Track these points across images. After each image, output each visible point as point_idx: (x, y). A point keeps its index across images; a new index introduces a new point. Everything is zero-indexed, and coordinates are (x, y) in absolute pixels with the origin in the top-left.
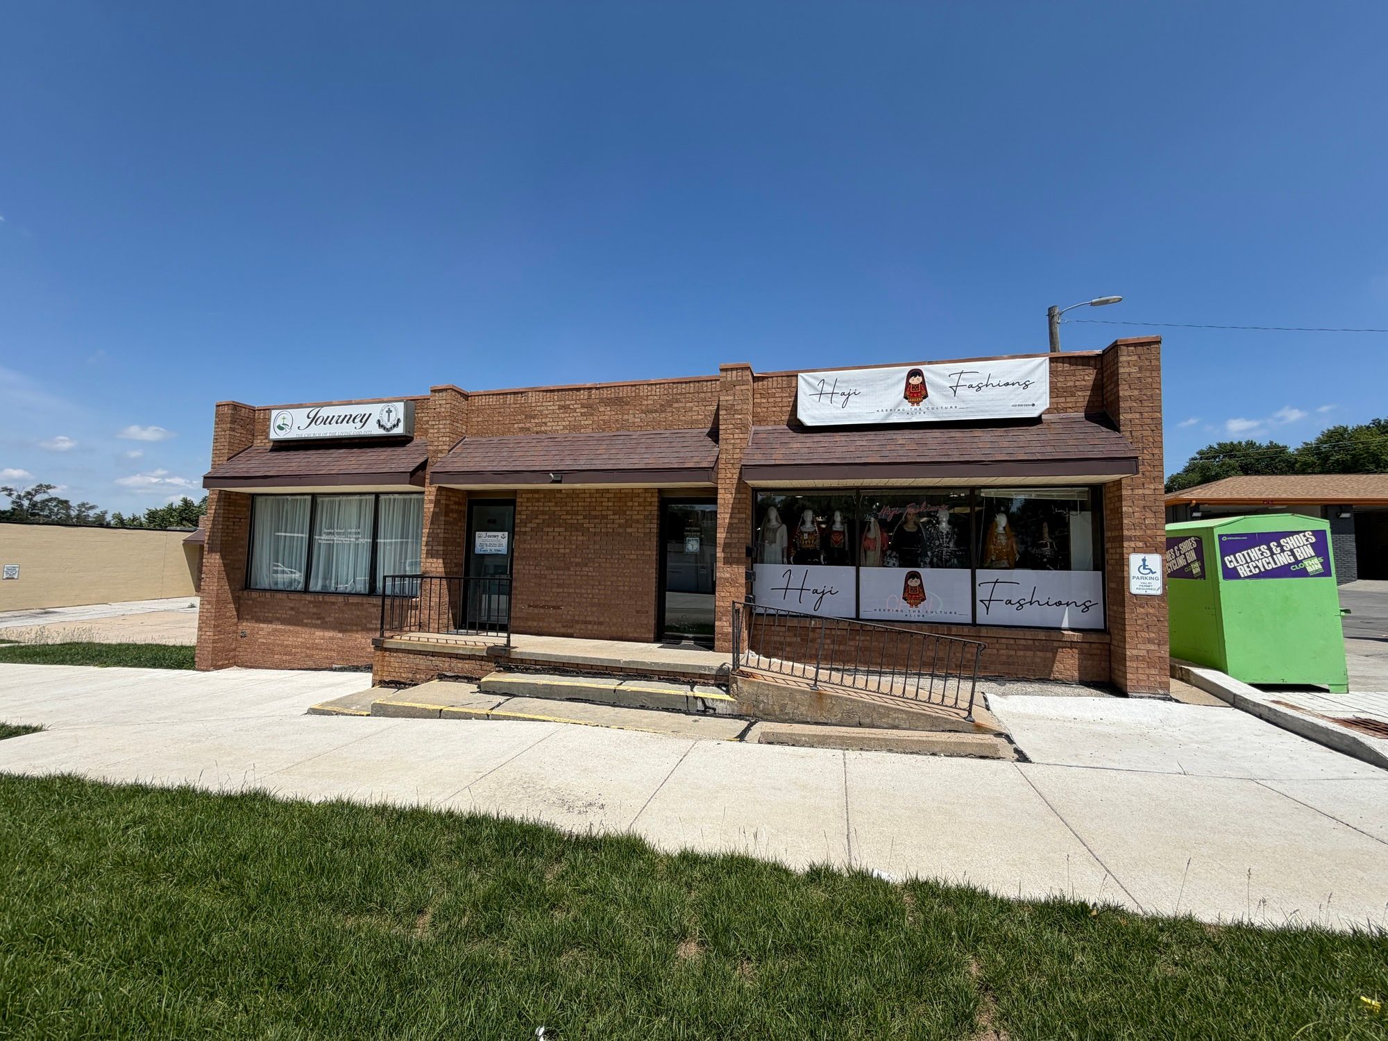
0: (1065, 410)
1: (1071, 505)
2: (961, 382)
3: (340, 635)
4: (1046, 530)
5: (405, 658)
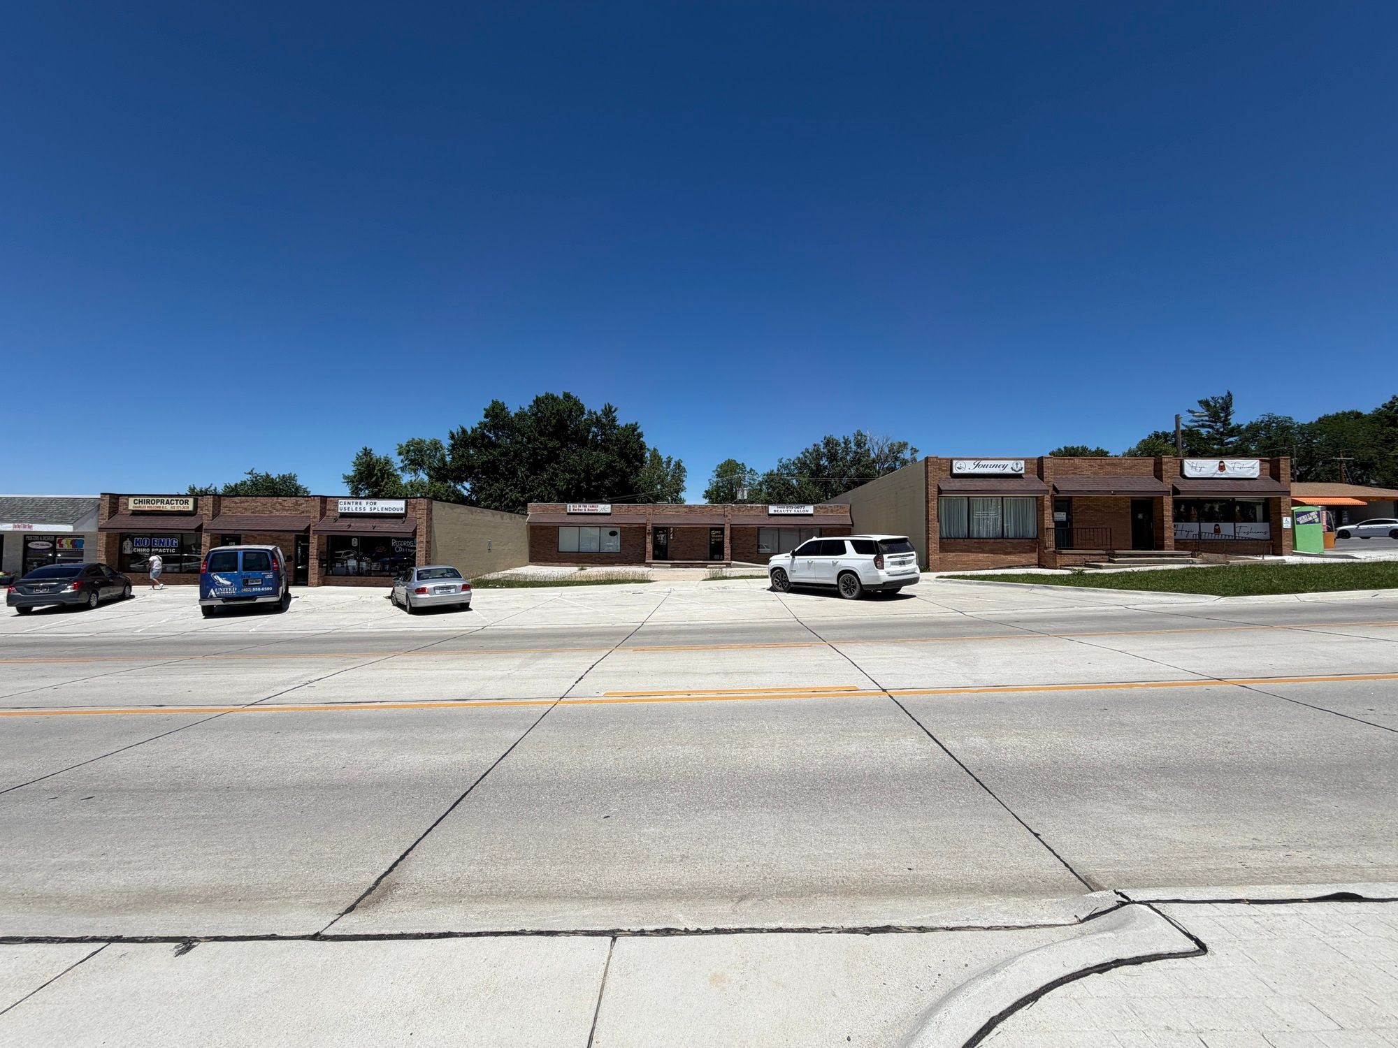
0: (1262, 475)
2: (1235, 466)
3: (992, 555)
5: (1070, 556)
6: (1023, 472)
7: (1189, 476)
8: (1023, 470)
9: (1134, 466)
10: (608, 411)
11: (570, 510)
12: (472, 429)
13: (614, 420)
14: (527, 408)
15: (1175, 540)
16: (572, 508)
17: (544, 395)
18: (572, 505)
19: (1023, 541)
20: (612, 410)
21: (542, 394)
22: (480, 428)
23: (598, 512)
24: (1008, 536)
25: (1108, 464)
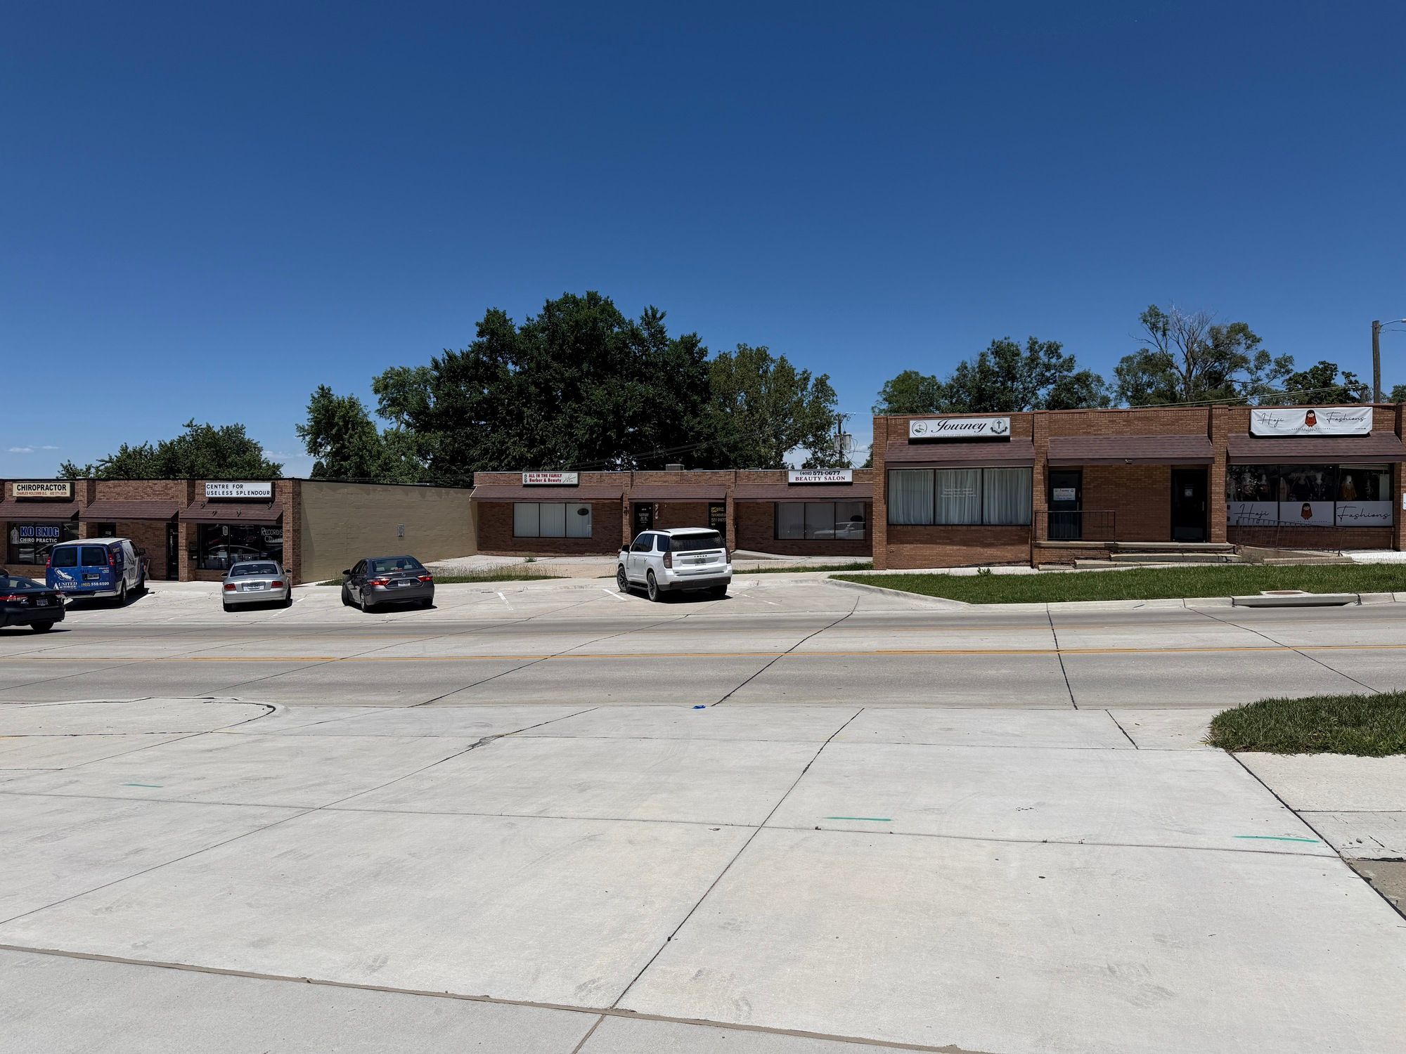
0: (1379, 430)
1: (1381, 472)
2: (1332, 417)
3: (965, 548)
4: (1368, 483)
5: (1054, 551)
6: (1007, 433)
7: (1257, 434)
8: (1008, 430)
9: (1177, 421)
10: (652, 319)
11: (526, 482)
12: (463, 354)
13: (662, 332)
14: (536, 319)
15: (1228, 526)
16: (528, 479)
17: (562, 297)
18: (528, 474)
19: (1010, 528)
20: (658, 315)
21: (556, 297)
22: (472, 352)
23: (562, 483)
24: (989, 522)
25: (1139, 419)
